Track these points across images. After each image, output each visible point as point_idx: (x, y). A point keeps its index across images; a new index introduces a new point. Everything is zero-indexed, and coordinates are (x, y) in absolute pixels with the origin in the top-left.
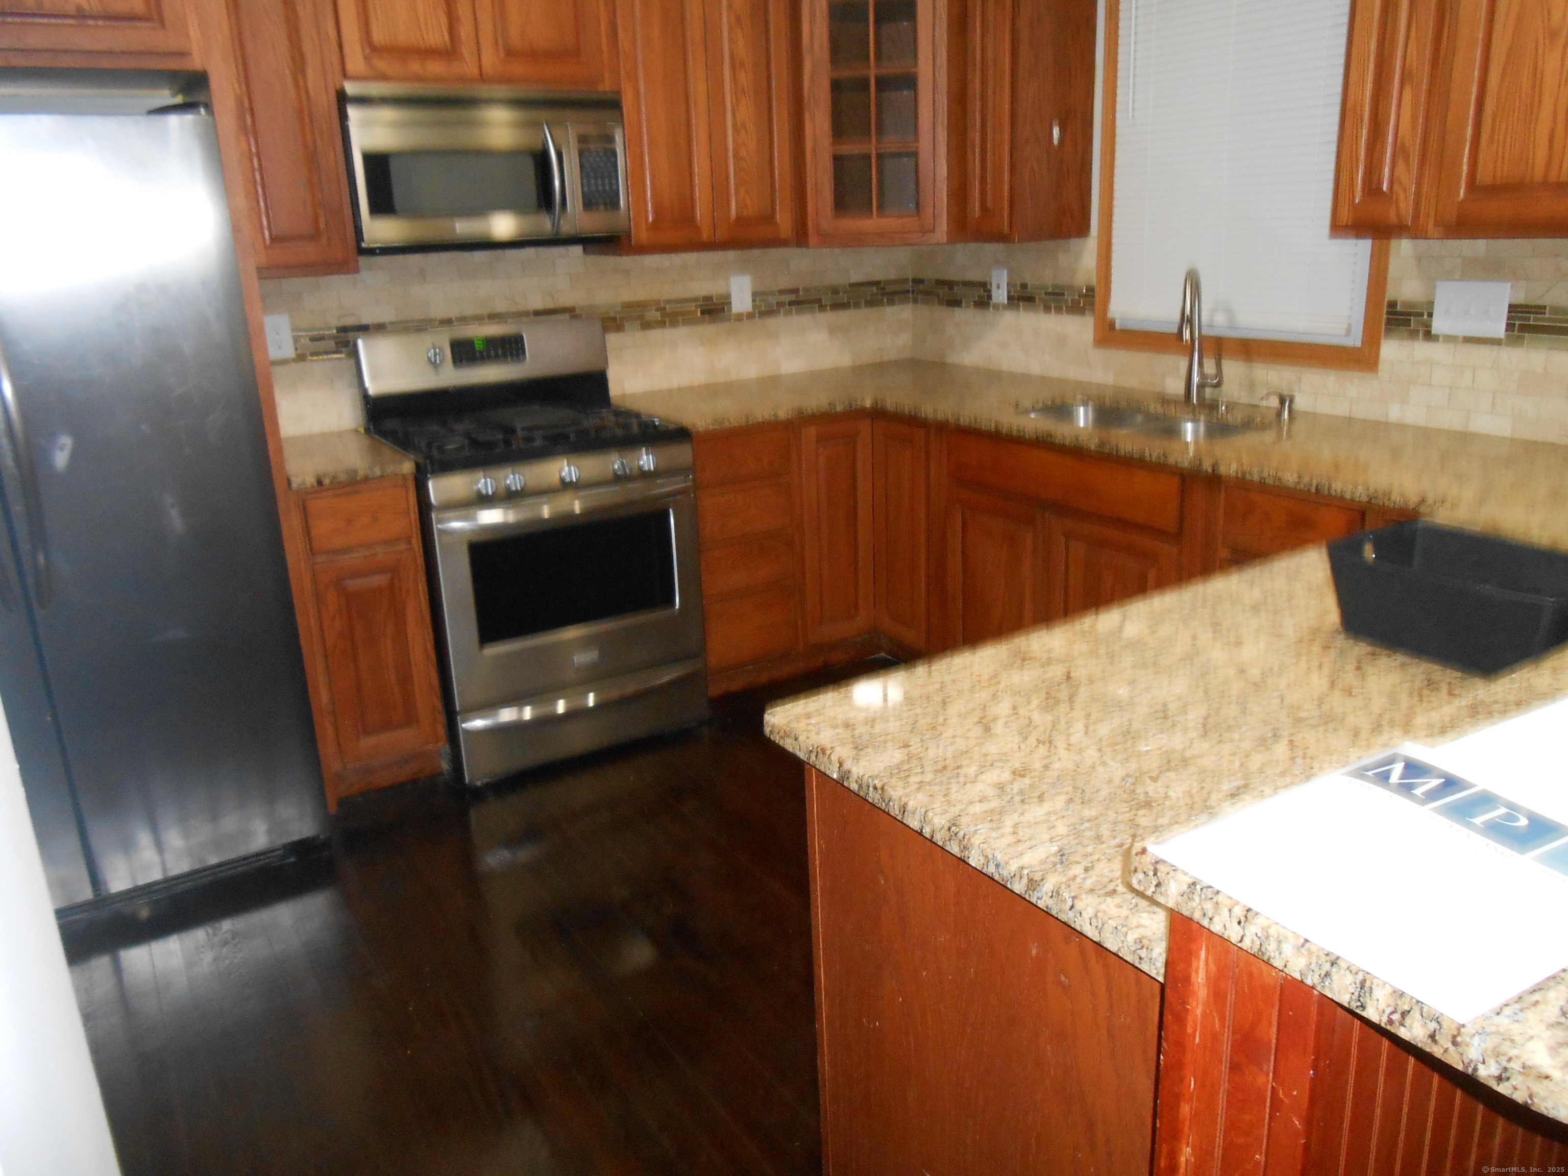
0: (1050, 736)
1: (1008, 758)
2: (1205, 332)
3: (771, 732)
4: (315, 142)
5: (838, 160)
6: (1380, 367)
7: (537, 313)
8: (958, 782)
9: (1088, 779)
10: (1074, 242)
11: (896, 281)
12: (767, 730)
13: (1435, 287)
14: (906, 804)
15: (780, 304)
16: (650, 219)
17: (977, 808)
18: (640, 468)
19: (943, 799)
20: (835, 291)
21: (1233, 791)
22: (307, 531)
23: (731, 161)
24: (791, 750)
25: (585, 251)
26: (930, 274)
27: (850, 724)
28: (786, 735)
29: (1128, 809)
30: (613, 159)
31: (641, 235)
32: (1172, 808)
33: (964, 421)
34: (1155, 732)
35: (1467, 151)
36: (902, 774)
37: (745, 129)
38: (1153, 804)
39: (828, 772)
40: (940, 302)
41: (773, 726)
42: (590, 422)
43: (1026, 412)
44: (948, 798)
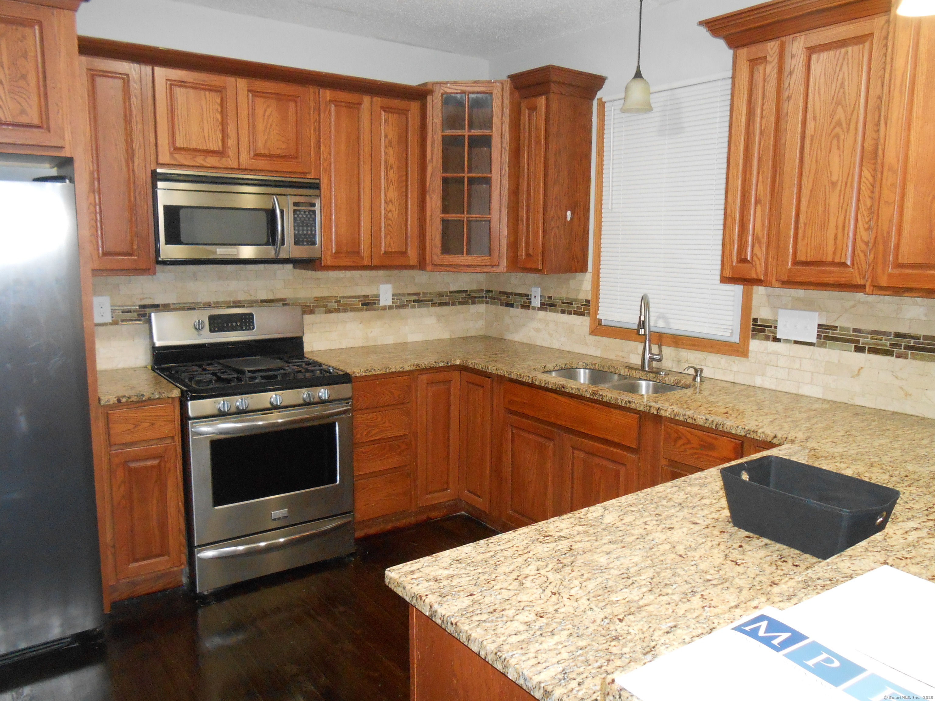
0: (559, 589)
1: (533, 604)
2: (652, 329)
3: (389, 583)
4: (135, 198)
5: (445, 222)
6: (750, 354)
7: (263, 301)
8: (502, 621)
9: (581, 620)
10: (579, 275)
11: (478, 291)
12: (387, 581)
13: (777, 313)
14: (470, 635)
15: (409, 301)
16: (334, 251)
17: (514, 639)
18: (320, 397)
19: (493, 633)
20: (441, 295)
21: (668, 629)
22: (108, 429)
23: (383, 219)
24: (401, 595)
25: (294, 267)
26: (496, 288)
27: (438, 579)
28: (399, 585)
29: (605, 641)
30: (313, 216)
31: (328, 260)
32: (631, 641)
33: (513, 376)
34: (622, 588)
35: (791, 242)
36: (469, 615)
37: (392, 202)
38: (620, 638)
39: (423, 611)
40: (502, 304)
41: (391, 578)
42: (290, 368)
43: (550, 372)
44: (496, 632)
